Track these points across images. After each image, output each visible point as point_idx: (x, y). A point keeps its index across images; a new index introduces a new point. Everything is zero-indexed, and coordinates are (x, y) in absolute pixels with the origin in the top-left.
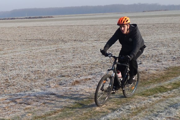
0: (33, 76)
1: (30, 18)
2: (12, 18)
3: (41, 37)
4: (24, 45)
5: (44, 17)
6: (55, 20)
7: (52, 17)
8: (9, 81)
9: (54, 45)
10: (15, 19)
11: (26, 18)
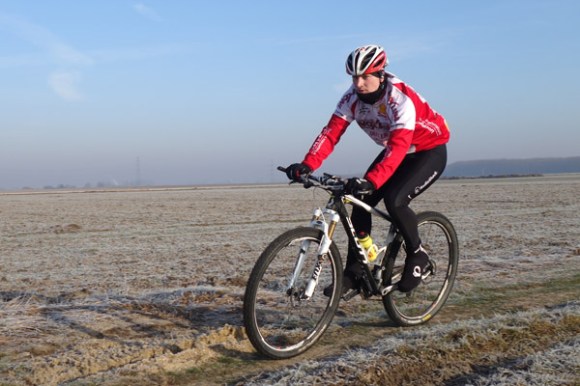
0: (485, 244)
1: (491, 177)
2: (451, 176)
3: (511, 198)
4: (471, 207)
5: (523, 176)
6: (547, 180)
7: (539, 175)
8: (432, 248)
9: (540, 209)
10: (457, 178)
11: (483, 177)
